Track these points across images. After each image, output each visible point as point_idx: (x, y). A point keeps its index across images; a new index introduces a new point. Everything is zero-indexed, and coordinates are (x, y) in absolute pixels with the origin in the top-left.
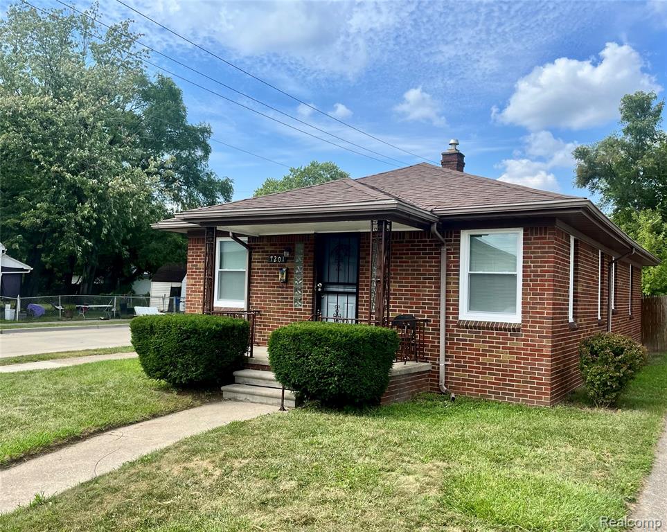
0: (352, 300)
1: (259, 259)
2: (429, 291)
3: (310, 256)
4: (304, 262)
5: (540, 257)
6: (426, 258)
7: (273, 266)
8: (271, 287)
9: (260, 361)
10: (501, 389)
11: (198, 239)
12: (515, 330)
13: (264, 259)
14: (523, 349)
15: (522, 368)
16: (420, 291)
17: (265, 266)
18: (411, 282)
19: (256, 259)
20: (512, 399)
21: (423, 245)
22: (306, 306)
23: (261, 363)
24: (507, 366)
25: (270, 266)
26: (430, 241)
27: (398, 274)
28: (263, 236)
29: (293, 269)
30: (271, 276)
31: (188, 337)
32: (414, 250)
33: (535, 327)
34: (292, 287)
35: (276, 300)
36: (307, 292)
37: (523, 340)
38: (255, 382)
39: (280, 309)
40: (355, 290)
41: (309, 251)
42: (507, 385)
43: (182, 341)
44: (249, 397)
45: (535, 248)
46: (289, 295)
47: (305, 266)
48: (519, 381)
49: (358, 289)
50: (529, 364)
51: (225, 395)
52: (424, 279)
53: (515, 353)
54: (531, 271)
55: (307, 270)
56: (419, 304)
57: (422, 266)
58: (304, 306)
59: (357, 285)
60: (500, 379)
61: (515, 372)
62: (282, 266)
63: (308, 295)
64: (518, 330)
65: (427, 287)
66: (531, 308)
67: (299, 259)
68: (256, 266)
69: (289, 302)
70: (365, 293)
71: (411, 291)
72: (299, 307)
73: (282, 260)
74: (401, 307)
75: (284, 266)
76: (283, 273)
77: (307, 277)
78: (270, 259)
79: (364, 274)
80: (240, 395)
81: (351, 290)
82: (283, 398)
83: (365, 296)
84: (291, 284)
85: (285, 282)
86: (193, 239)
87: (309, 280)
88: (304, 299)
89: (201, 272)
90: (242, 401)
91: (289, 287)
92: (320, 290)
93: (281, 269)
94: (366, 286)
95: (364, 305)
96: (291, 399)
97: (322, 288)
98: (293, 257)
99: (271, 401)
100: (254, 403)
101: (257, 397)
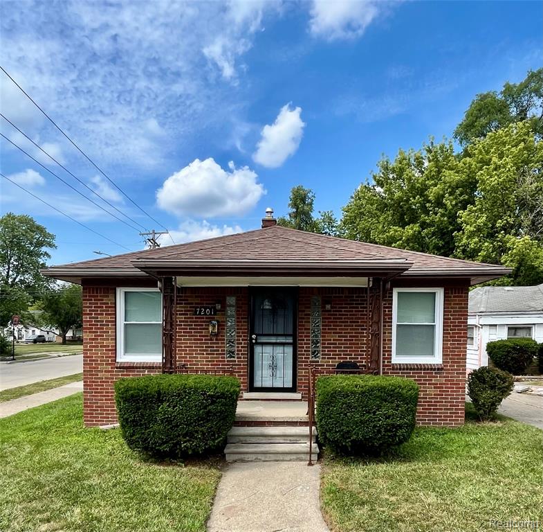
0: (289, 350)
1: (182, 311)
2: (366, 340)
3: (243, 308)
4: (237, 315)
5: (457, 311)
7: (200, 318)
8: (199, 340)
9: (246, 418)
10: (427, 416)
11: (97, 289)
12: (439, 369)
13: (189, 311)
14: (444, 384)
15: (444, 398)
16: (359, 340)
17: (189, 318)
18: (350, 333)
20: (436, 424)
21: (361, 301)
22: (240, 358)
23: (247, 420)
24: (432, 398)
25: (196, 318)
27: (338, 326)
28: (186, 288)
29: (224, 322)
30: (197, 329)
31: (213, 403)
32: (353, 304)
33: (454, 366)
34: (224, 340)
35: (205, 353)
36: (241, 343)
37: (444, 377)
38: (253, 440)
39: (210, 361)
40: (291, 341)
41: (242, 304)
42: (432, 413)
44: (259, 457)
45: (454, 304)
46: (220, 347)
47: (238, 318)
48: (441, 409)
49: (295, 340)
50: (449, 395)
51: (228, 458)
52: (362, 329)
53: (439, 388)
54: (451, 322)
55: (240, 322)
56: (358, 351)
58: (238, 358)
59: (294, 336)
60: (427, 409)
61: (438, 402)
62: (212, 318)
63: (242, 347)
64: (442, 369)
65: (364, 337)
66: (451, 351)
67: (231, 311)
69: (220, 354)
70: (305, 344)
71: (350, 340)
72: (232, 359)
73: (211, 312)
74: (341, 355)
75: (213, 319)
76: (214, 326)
77: (241, 329)
78: (196, 311)
79: (304, 326)
80: (249, 456)
81: (287, 341)
82: (310, 453)
83: (305, 346)
84: (222, 336)
85: (217, 335)
86: (90, 288)
87: (243, 333)
88: (238, 351)
89: (104, 325)
90: (251, 461)
91: (220, 340)
92: (254, 341)
93: (210, 321)
94: (305, 336)
95: (304, 354)
96: (313, 453)
97: (256, 340)
98: (223, 310)
99: (288, 457)
100: (267, 461)
101: (271, 455)
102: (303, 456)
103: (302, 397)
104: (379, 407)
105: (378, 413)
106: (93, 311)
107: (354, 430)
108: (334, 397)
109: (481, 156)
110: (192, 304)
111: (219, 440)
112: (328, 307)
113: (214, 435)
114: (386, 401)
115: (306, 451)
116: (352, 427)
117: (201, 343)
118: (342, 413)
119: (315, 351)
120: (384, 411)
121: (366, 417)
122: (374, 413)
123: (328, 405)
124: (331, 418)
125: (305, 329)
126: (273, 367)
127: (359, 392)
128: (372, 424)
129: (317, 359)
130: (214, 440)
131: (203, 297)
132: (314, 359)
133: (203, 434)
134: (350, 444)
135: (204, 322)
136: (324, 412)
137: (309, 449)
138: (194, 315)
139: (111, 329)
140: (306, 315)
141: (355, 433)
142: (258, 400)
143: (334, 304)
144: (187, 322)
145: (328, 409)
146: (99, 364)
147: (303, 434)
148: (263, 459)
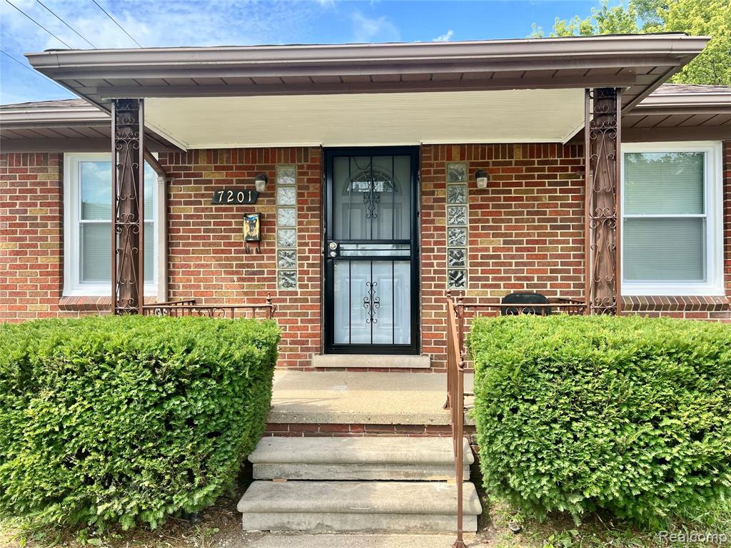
0: (404, 269)
2: (562, 249)
3: (311, 190)
4: (299, 202)
6: (555, 191)
7: (225, 210)
9: (301, 415)
11: (25, 155)
13: (203, 195)
16: (546, 249)
17: (203, 210)
18: (529, 235)
19: (183, 196)
21: (550, 170)
22: (306, 286)
23: (304, 420)
25: (217, 210)
26: (562, 162)
27: (502, 221)
28: (197, 151)
29: (273, 216)
30: (220, 231)
31: (181, 390)
32: (533, 177)
34: (273, 251)
35: (235, 277)
36: (308, 258)
39: (245, 294)
40: (407, 253)
41: (310, 181)
43: (158, 405)
46: (266, 266)
47: (300, 209)
49: (414, 251)
51: (249, 523)
52: (552, 227)
55: (306, 216)
56: (545, 271)
57: (548, 206)
58: (301, 286)
59: (414, 243)
62: (248, 209)
63: (310, 265)
65: (559, 242)
67: (287, 196)
68: (182, 210)
69: (266, 279)
70: (436, 257)
71: (528, 250)
72: (290, 289)
73: (246, 197)
74: (509, 279)
75: (252, 210)
76: (252, 225)
77: (307, 230)
78: (217, 196)
79: (432, 222)
80: (300, 517)
81: (399, 253)
82: (460, 514)
83: (435, 262)
84: (268, 244)
85: (258, 242)
86: (11, 155)
87: (310, 237)
88: (302, 272)
89: (37, 225)
90: (307, 532)
91: (265, 251)
92: (333, 254)
93: (245, 216)
94: (436, 243)
95: (433, 279)
96: (468, 514)
97: (338, 250)
98: (271, 192)
99: (402, 523)
100: (346, 532)
101: (357, 517)
102: (441, 522)
103: (432, 364)
104: (671, 407)
105: (667, 422)
106: (17, 198)
107: (593, 470)
108: (532, 375)
109: (676, 20)
110: (210, 182)
111: (205, 492)
112: (482, 183)
113: (191, 478)
114: (691, 388)
115: (447, 508)
116: (587, 463)
117: (227, 259)
118: (555, 421)
119: (456, 273)
120: (685, 415)
121: (631, 435)
122: (656, 422)
123: (514, 396)
124: (521, 435)
125: (436, 229)
126: (372, 303)
127: (610, 360)
128: (650, 456)
129: (461, 288)
130: (190, 492)
131: (231, 168)
132: (454, 288)
133: (158, 477)
134: (580, 510)
135: (234, 217)
136: (500, 417)
137: (456, 503)
138: (213, 204)
139: (51, 232)
140: (436, 200)
141: (598, 480)
142: (343, 369)
143: (495, 178)
144: (200, 217)
145: (515, 410)
146: (28, 301)
147: (437, 459)
148: (337, 526)
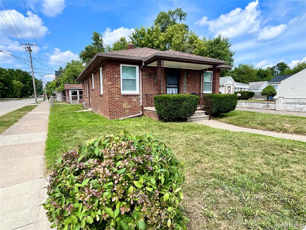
1: (145, 75)
8: (151, 85)
22: (164, 92)
30: (150, 81)
35: (153, 90)
55: (164, 79)
63: (164, 88)
73: (155, 76)
81: (176, 86)
83: (182, 88)
86: (110, 63)
87: (164, 83)
89: (116, 79)
94: (182, 85)
95: (182, 91)
97: (168, 86)
106: (112, 73)
110: (149, 72)
112: (189, 75)
115: (206, 117)
129: (185, 92)
131: (152, 70)
135: (153, 79)
138: (149, 76)
139: (119, 80)
140: (182, 78)
144: (147, 79)
146: (115, 95)
